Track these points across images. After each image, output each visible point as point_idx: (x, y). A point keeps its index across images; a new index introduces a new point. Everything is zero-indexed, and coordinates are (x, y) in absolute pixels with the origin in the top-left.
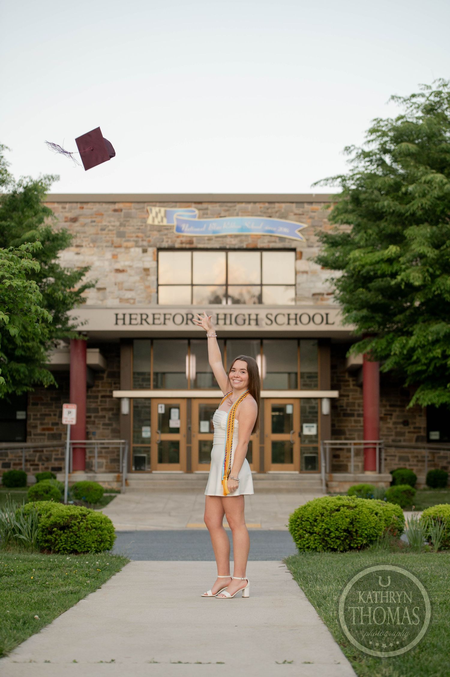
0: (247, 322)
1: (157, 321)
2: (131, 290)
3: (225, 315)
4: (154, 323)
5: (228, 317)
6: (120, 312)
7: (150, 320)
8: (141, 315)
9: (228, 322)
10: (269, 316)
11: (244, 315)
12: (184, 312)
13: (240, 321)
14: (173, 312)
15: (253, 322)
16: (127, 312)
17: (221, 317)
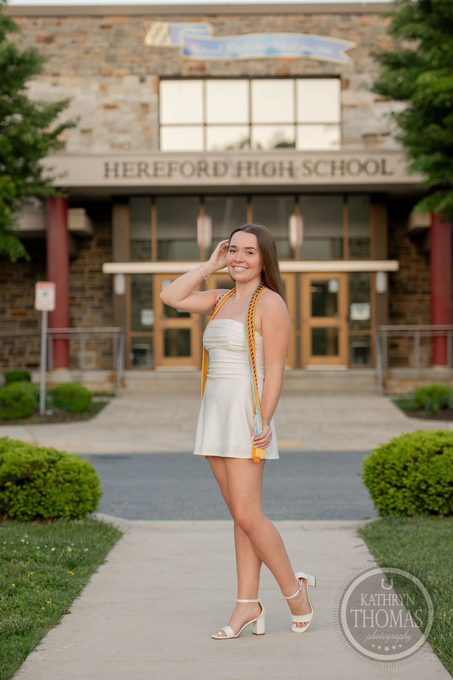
0: (278, 172)
1: (159, 173)
2: (124, 131)
3: (249, 164)
4: (155, 175)
5: (253, 166)
6: (112, 161)
7: (151, 171)
8: (139, 164)
9: (253, 172)
10: (308, 165)
11: (273, 163)
12: (195, 160)
13: (269, 170)
14: (181, 160)
15: (286, 173)
16: (121, 160)
17: (244, 165)
